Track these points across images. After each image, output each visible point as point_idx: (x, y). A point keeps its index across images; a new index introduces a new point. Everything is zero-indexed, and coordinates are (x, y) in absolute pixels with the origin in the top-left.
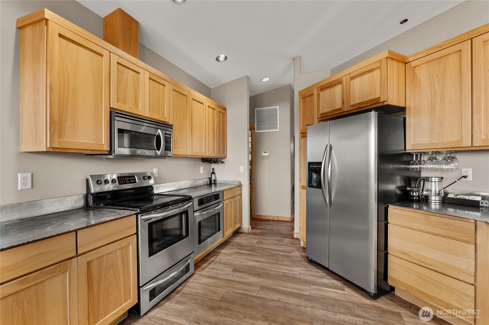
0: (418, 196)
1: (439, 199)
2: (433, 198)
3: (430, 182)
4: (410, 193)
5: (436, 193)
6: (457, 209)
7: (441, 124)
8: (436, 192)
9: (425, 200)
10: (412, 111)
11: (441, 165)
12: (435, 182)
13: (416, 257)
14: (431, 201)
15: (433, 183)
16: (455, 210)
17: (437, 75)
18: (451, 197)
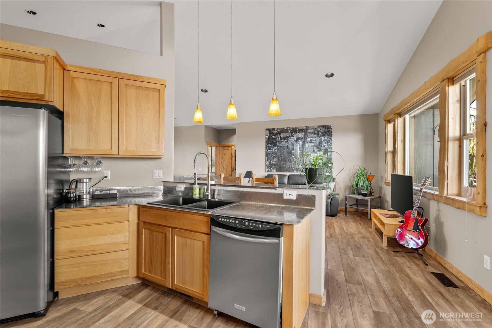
0: (75, 197)
1: (89, 197)
2: (85, 196)
3: (82, 183)
4: (68, 195)
5: (87, 192)
6: (102, 202)
7: (96, 134)
8: (87, 190)
9: (79, 200)
10: (71, 117)
11: (94, 167)
12: (86, 183)
13: (87, 249)
14: (83, 199)
15: (85, 183)
16: (101, 203)
17: (94, 94)
18: (98, 193)
